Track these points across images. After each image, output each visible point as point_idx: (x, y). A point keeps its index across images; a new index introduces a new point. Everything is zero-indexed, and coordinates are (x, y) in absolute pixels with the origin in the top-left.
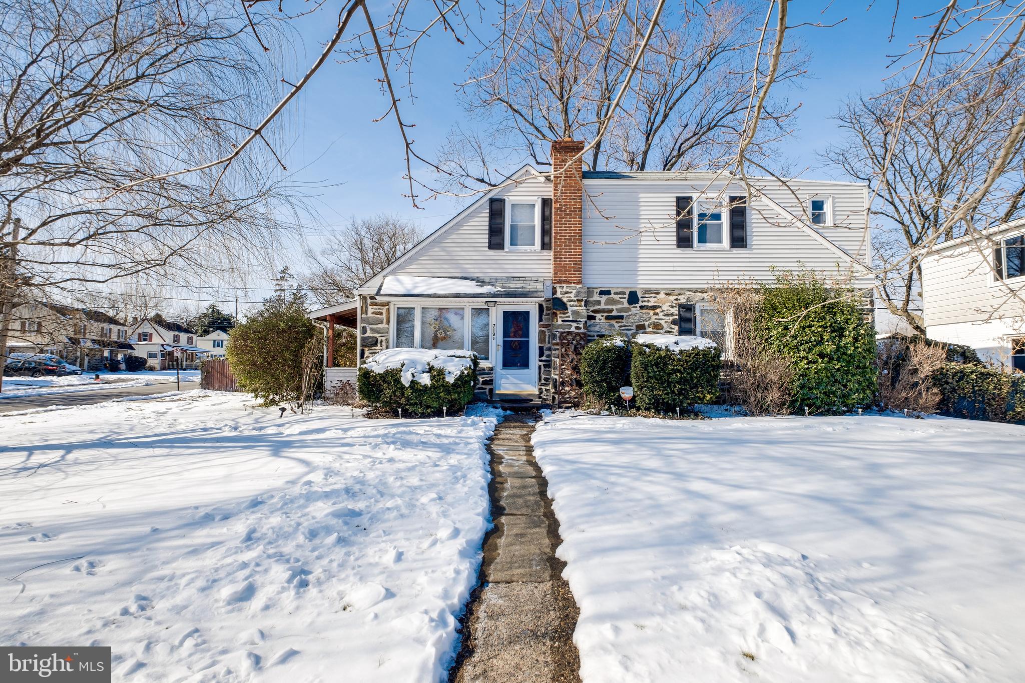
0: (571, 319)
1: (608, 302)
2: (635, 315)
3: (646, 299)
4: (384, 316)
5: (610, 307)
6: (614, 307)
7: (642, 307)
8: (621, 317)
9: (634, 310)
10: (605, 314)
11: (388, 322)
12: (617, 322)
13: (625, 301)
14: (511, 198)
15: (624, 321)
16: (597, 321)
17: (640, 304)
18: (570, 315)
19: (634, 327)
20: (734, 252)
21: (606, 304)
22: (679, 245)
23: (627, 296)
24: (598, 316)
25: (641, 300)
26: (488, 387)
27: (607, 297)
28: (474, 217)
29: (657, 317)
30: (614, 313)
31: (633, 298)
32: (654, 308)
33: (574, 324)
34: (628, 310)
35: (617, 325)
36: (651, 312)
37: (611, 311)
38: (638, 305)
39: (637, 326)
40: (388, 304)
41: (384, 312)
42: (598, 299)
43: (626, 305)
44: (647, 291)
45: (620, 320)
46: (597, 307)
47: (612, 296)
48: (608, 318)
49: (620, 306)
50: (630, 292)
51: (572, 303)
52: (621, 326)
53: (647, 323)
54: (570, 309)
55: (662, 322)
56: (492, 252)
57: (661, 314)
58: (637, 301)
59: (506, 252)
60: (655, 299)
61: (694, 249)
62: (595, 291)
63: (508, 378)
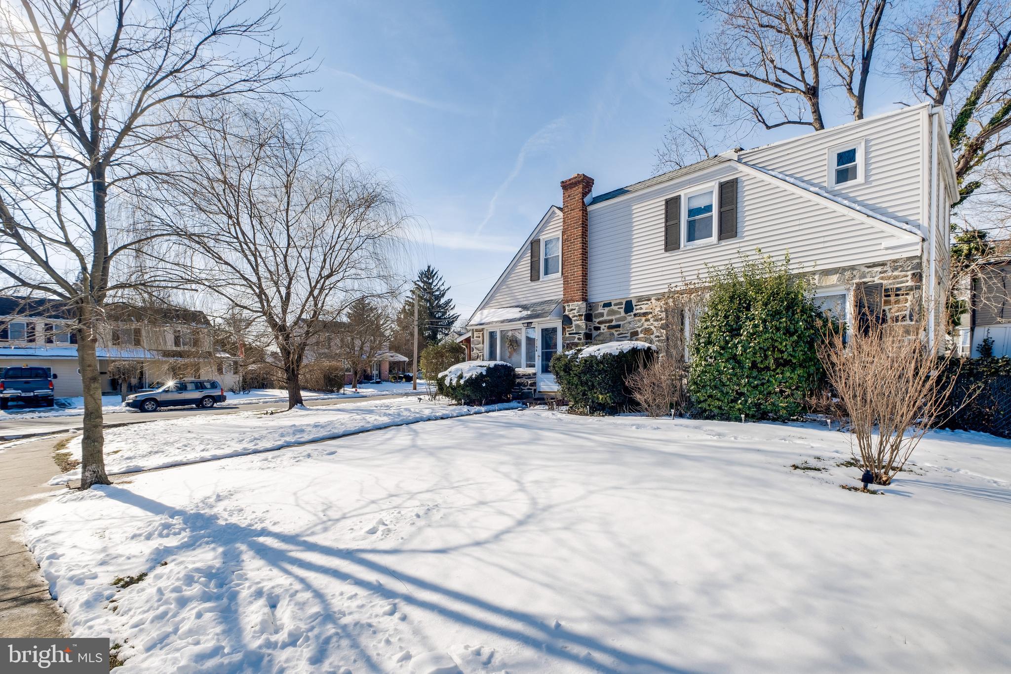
0: (574, 332)
1: (609, 314)
2: (630, 323)
3: (638, 307)
4: (481, 339)
5: (610, 318)
6: (613, 317)
7: (635, 315)
8: (618, 326)
9: (629, 319)
10: (607, 325)
11: (483, 343)
12: (617, 331)
13: (622, 311)
14: (544, 237)
15: (621, 329)
16: (602, 331)
17: (635, 312)
18: (574, 329)
19: (629, 335)
20: (723, 244)
21: (608, 315)
22: (667, 249)
23: (623, 306)
24: (602, 326)
25: (635, 308)
26: (533, 388)
27: (609, 308)
28: (523, 258)
29: (648, 323)
30: (614, 323)
31: (629, 307)
32: (645, 314)
33: (577, 336)
34: (624, 319)
35: (616, 333)
36: (644, 319)
37: (611, 321)
38: (632, 314)
39: (631, 333)
40: (483, 329)
41: (481, 335)
42: (602, 311)
43: (623, 314)
44: (640, 299)
45: (618, 329)
46: (601, 319)
47: (613, 307)
48: (610, 328)
49: (618, 316)
50: (627, 302)
51: (575, 318)
52: (619, 335)
53: (639, 330)
54: (574, 323)
55: (652, 327)
56: (533, 284)
57: (651, 320)
58: (632, 310)
59: (541, 282)
60: (647, 306)
61: (681, 249)
62: (600, 304)
63: (544, 381)
